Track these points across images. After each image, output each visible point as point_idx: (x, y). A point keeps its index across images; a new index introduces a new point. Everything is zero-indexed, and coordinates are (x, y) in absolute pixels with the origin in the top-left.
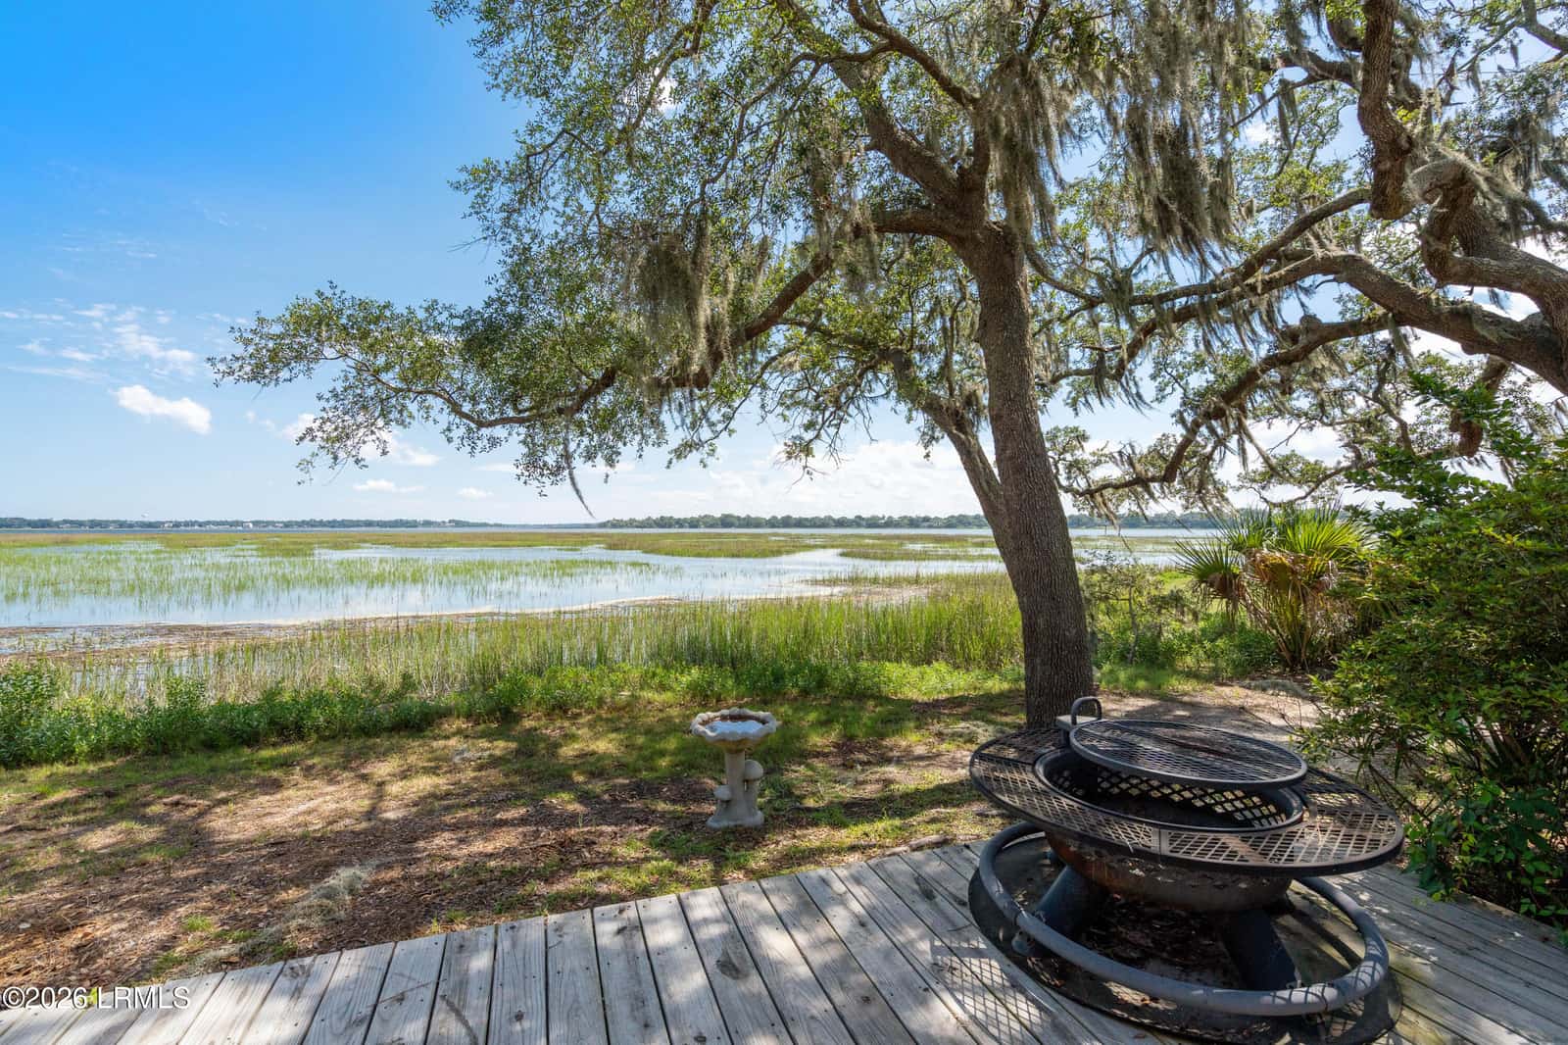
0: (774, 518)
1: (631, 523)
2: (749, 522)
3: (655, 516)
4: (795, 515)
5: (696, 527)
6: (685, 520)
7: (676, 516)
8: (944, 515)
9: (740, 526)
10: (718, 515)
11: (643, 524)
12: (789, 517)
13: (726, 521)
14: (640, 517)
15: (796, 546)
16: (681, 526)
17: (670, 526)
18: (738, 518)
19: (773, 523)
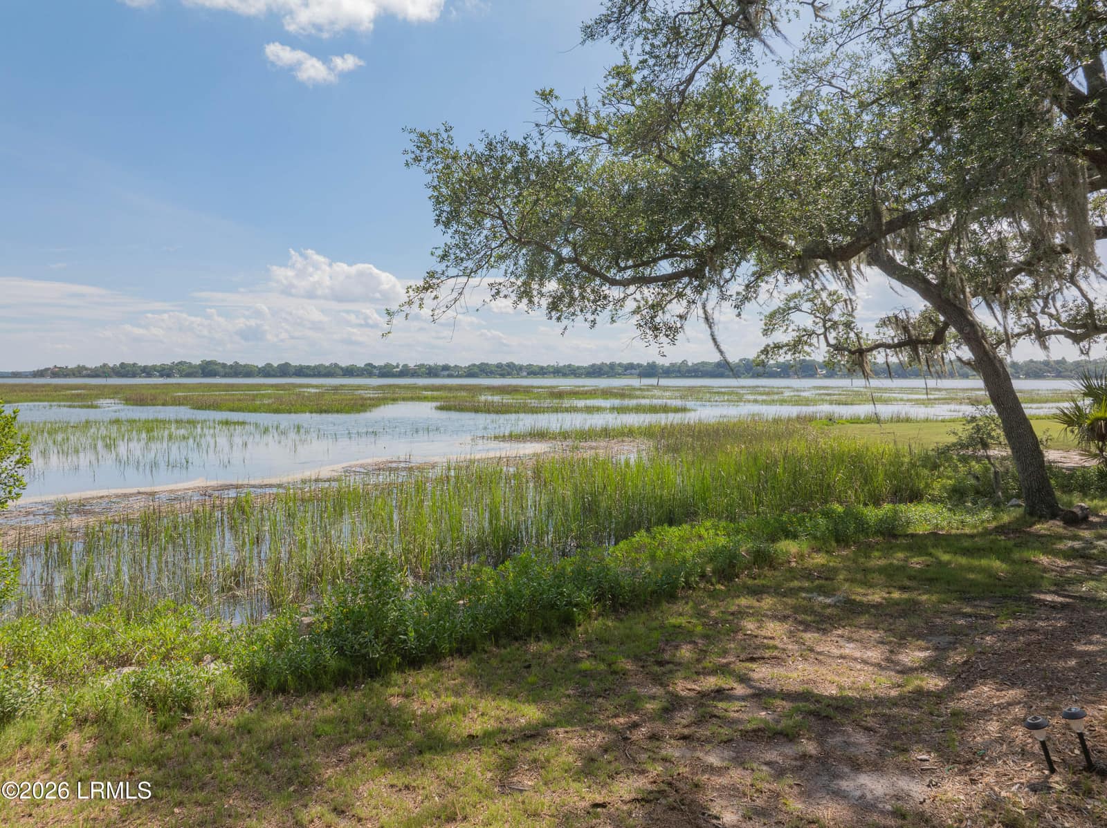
0: (269, 365)
1: (79, 372)
2: (237, 370)
3: (113, 362)
4: (295, 362)
5: (169, 376)
6: (154, 368)
7: (142, 363)
8: (464, 364)
9: (225, 375)
10: (196, 361)
11: (95, 373)
12: (287, 365)
13: (208, 369)
14: (92, 364)
15: (390, 397)
16: (149, 375)
17: (134, 376)
18: (224, 365)
19: (267, 371)
